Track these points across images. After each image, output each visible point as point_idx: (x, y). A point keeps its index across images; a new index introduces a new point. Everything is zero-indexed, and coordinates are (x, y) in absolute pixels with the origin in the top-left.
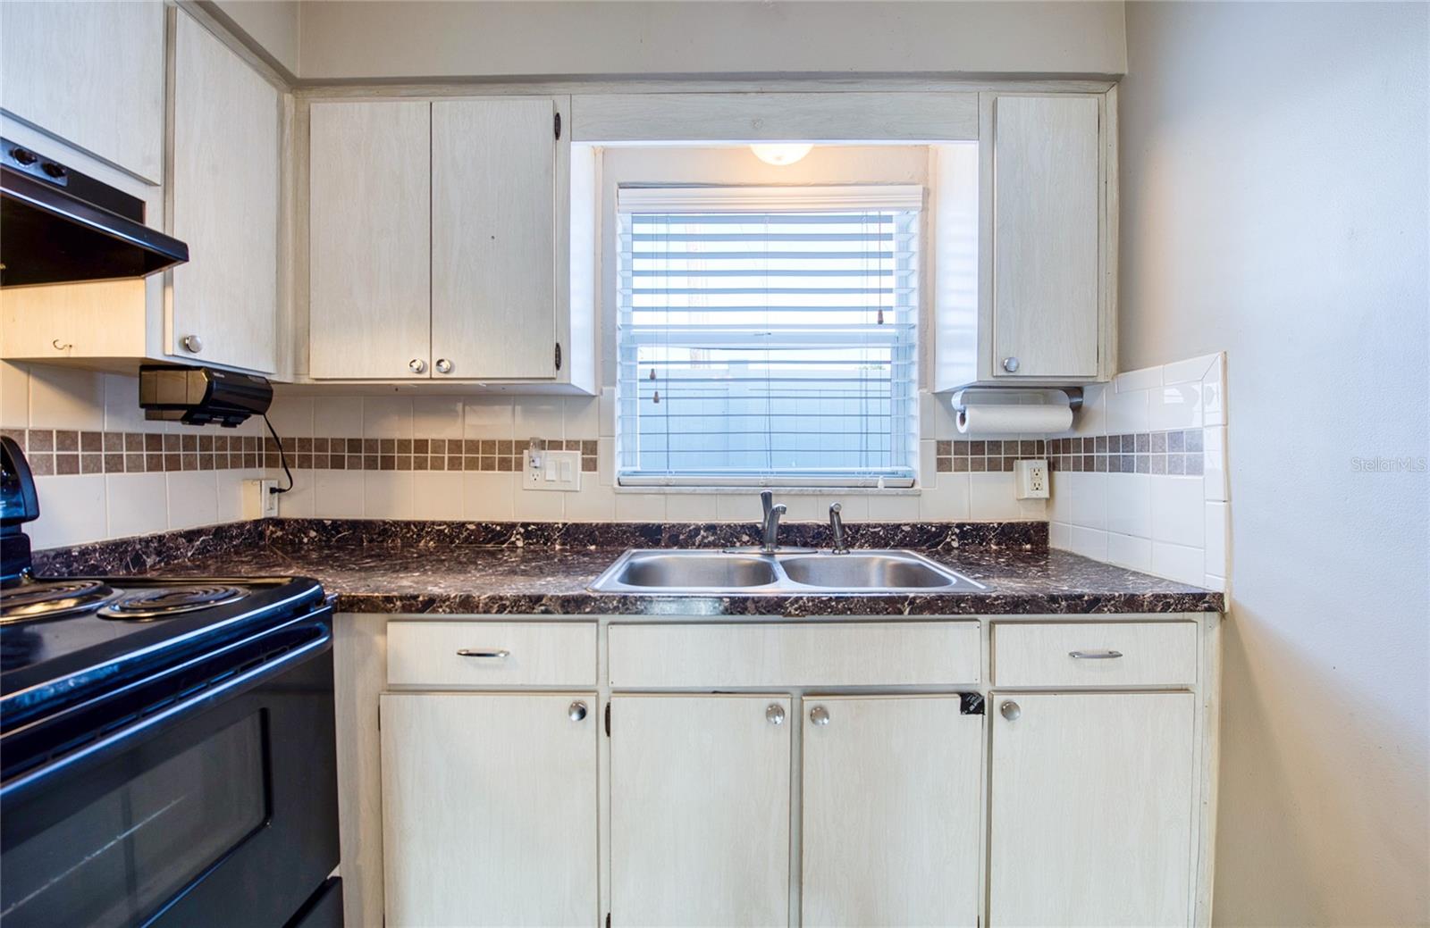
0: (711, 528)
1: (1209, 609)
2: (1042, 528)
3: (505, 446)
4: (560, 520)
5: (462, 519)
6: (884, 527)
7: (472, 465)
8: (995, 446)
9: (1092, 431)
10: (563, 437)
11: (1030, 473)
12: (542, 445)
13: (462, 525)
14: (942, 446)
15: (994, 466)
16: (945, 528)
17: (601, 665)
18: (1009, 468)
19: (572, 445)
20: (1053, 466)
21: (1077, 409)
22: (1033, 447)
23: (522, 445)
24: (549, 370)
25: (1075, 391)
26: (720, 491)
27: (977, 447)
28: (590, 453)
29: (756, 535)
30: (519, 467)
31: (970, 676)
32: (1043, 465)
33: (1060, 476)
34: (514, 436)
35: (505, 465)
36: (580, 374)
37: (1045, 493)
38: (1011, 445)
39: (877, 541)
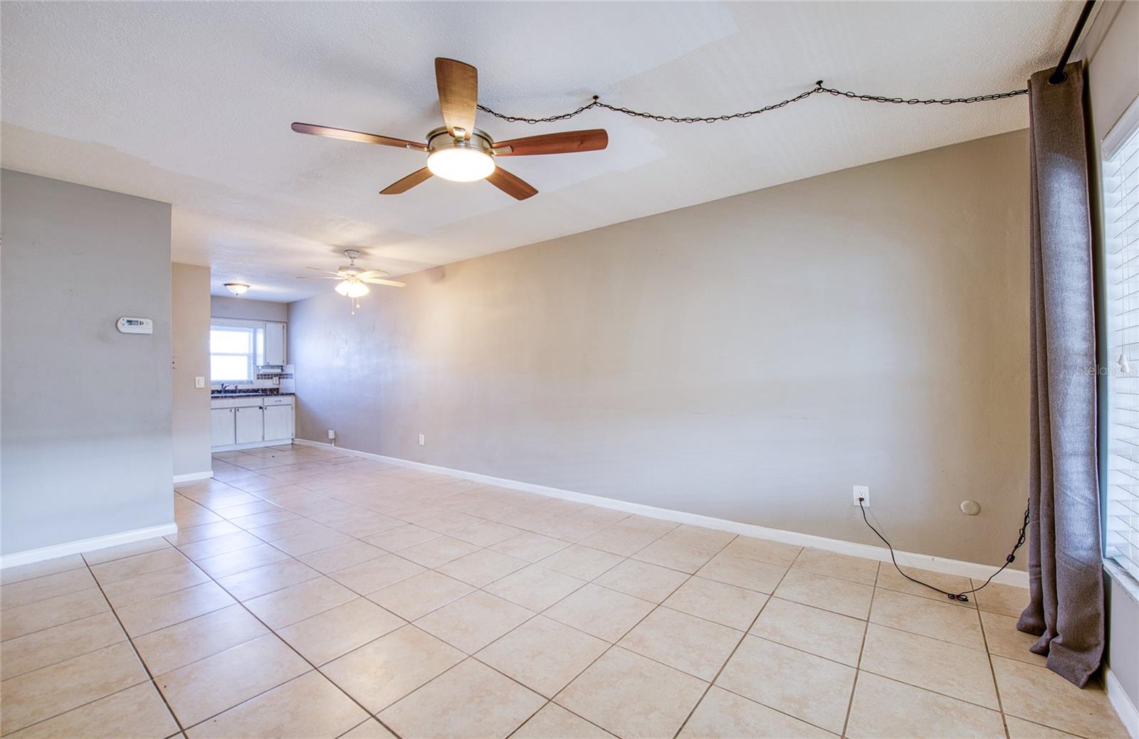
1: (294, 395)
2: (278, 389)
8: (269, 375)
9: (284, 373)
11: (276, 380)
14: (258, 375)
15: (268, 379)
16: (258, 389)
18: (272, 378)
20: (279, 378)
21: (282, 369)
22: (276, 375)
25: (282, 366)
27: (265, 375)
31: (261, 404)
32: (277, 378)
33: (281, 380)
37: (278, 383)
38: (272, 375)
39: (244, 392)
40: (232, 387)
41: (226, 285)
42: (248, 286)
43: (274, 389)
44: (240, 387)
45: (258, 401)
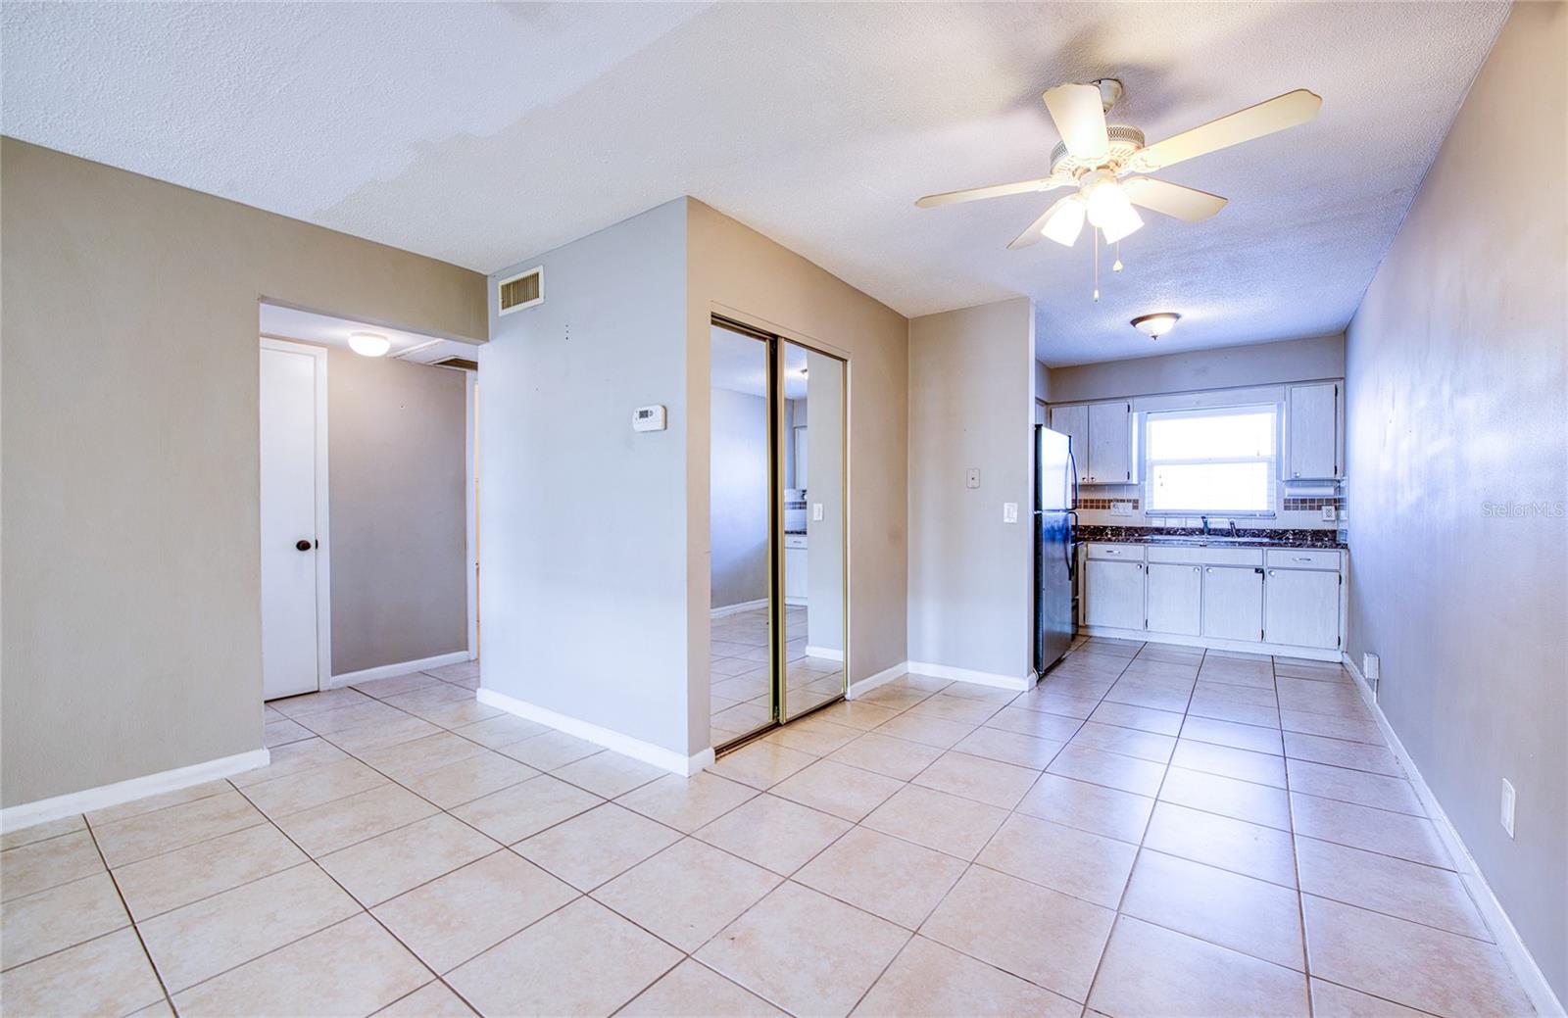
0: (1183, 529)
1: (1342, 548)
2: (1334, 532)
3: (1104, 501)
4: (1124, 525)
5: (1087, 524)
6: (1258, 530)
7: (1092, 507)
8: (1312, 501)
10: (1125, 498)
11: (1328, 511)
12: (1117, 501)
13: (1089, 527)
14: (1286, 501)
15: (1312, 508)
16: (1286, 531)
17: (1146, 556)
18: (1319, 508)
19: (1129, 501)
20: (1335, 508)
21: (1338, 488)
22: (1326, 501)
23: (1110, 501)
24: (1126, 480)
26: (1186, 515)
27: (1304, 501)
28: (1136, 504)
29: (1202, 532)
30: (1109, 508)
31: (1258, 563)
32: (1330, 508)
33: (1338, 512)
34: (1107, 498)
35: (1104, 507)
36: (1134, 480)
37: (1334, 519)
38: (1320, 500)
39: (1254, 535)
40: (1223, 524)
41: (1134, 322)
42: (1177, 316)
43: (1325, 533)
44: (1241, 525)
45: (1254, 556)
